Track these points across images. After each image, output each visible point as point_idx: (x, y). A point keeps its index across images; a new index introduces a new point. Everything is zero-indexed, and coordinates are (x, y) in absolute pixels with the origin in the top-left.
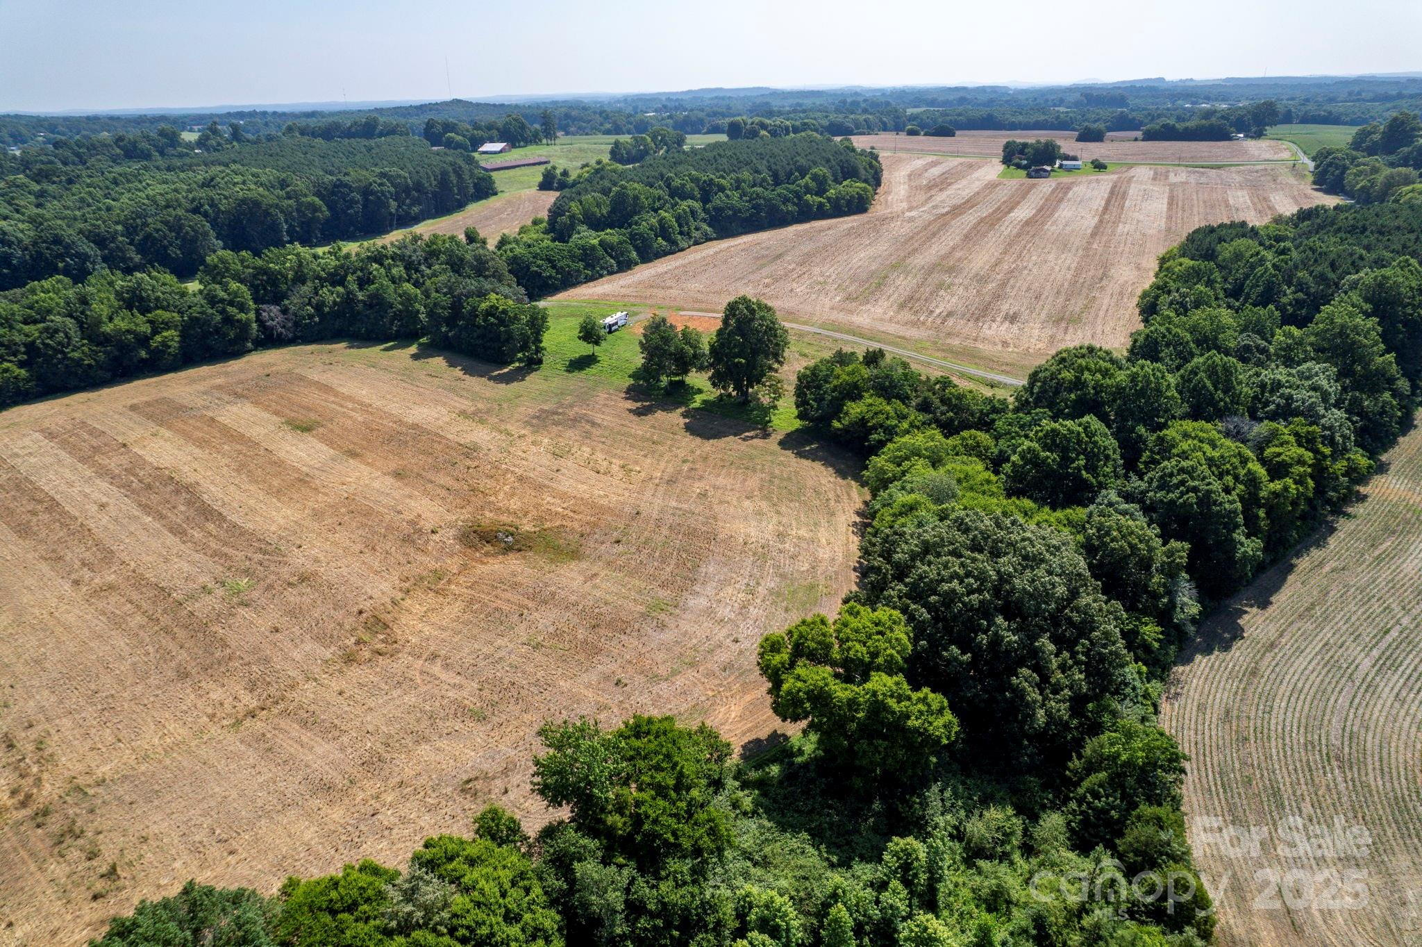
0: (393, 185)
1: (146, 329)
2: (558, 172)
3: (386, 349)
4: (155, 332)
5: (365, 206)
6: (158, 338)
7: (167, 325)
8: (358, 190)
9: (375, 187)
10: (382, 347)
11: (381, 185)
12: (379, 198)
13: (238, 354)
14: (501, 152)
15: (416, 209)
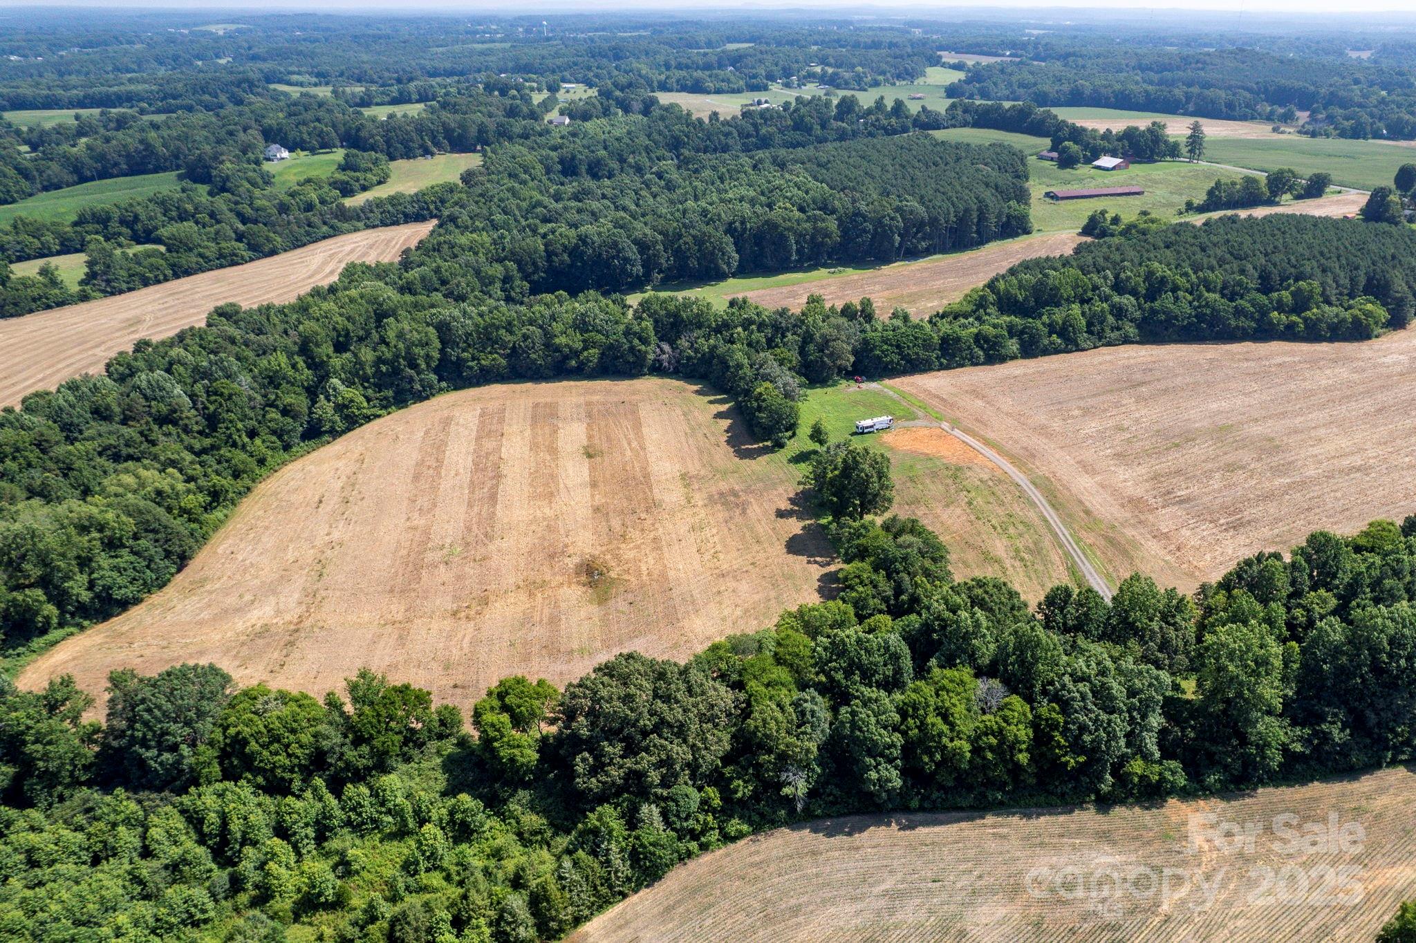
0: (904, 219)
1: (578, 345)
2: (1108, 216)
3: (711, 402)
4: (585, 348)
5: (874, 237)
6: (585, 354)
7: (594, 344)
8: (871, 220)
9: (886, 221)
10: (712, 398)
11: (892, 219)
12: (885, 231)
13: (632, 376)
14: (1114, 168)
15: (924, 244)
